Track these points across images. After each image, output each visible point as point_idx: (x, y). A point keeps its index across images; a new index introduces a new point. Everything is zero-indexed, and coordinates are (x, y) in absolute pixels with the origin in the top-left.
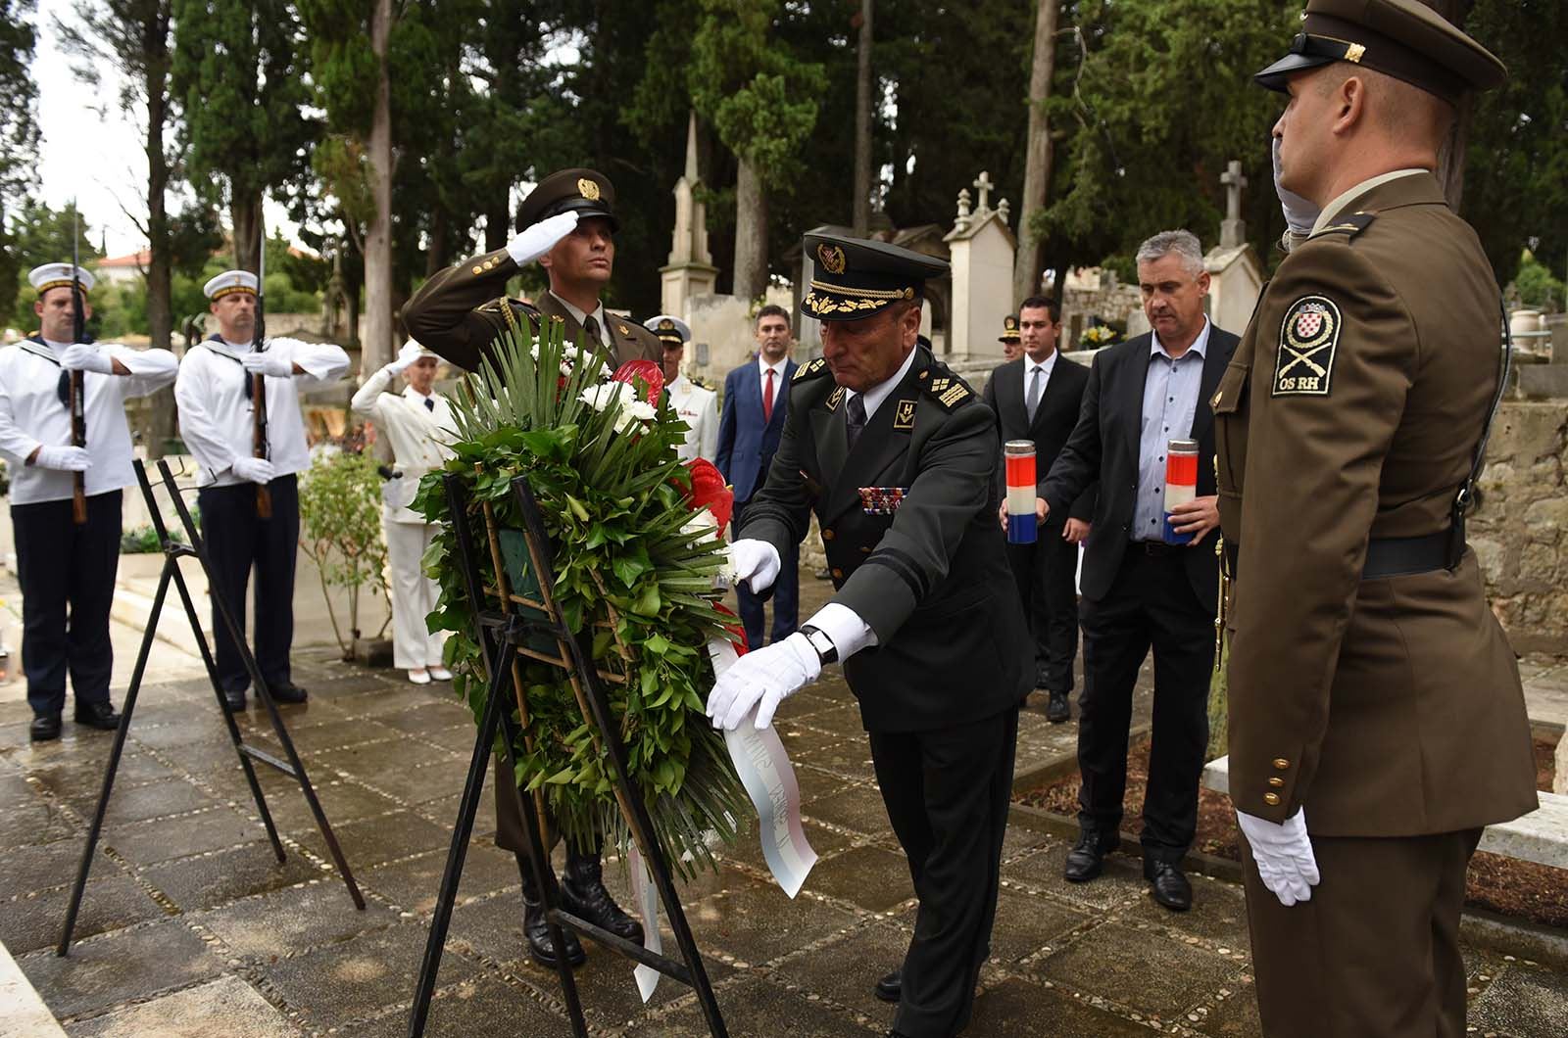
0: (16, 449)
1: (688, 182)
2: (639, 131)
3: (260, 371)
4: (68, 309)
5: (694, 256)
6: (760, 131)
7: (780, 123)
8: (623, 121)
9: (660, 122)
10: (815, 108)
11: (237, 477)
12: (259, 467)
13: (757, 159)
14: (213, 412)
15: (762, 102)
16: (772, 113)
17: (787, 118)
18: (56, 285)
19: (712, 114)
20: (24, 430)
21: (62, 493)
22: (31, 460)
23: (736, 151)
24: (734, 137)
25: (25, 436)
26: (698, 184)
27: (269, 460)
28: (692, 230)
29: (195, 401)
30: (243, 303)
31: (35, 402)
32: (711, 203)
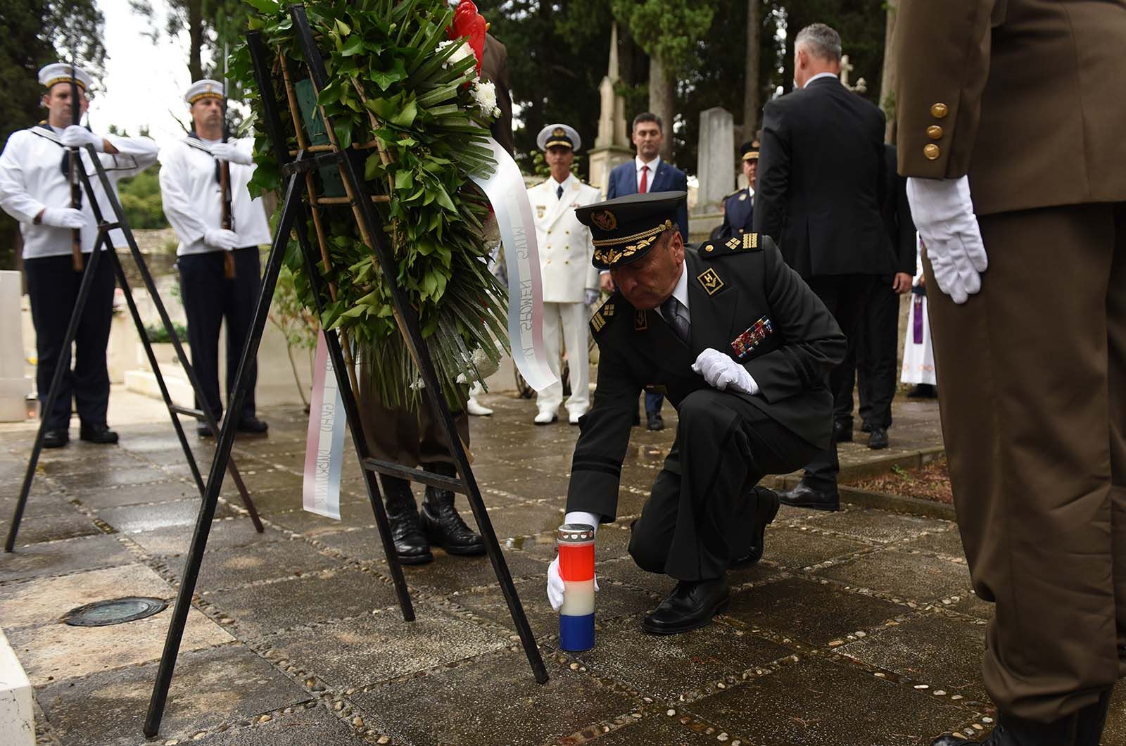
0: (26, 210)
1: (611, 80)
2: (572, 40)
3: (225, 158)
4: (69, 101)
5: (615, 139)
6: (666, 31)
7: (681, 24)
9: (588, 32)
10: (711, 12)
11: (209, 246)
12: (227, 237)
13: (663, 54)
14: (189, 194)
16: (675, 16)
17: (687, 21)
18: (59, 81)
19: (628, 20)
20: (34, 196)
21: (63, 250)
22: (38, 220)
23: (646, 49)
24: (645, 37)
25: (33, 200)
26: (618, 81)
27: (234, 231)
28: (614, 119)
29: (175, 184)
30: (214, 106)
31: (42, 175)
32: (628, 95)
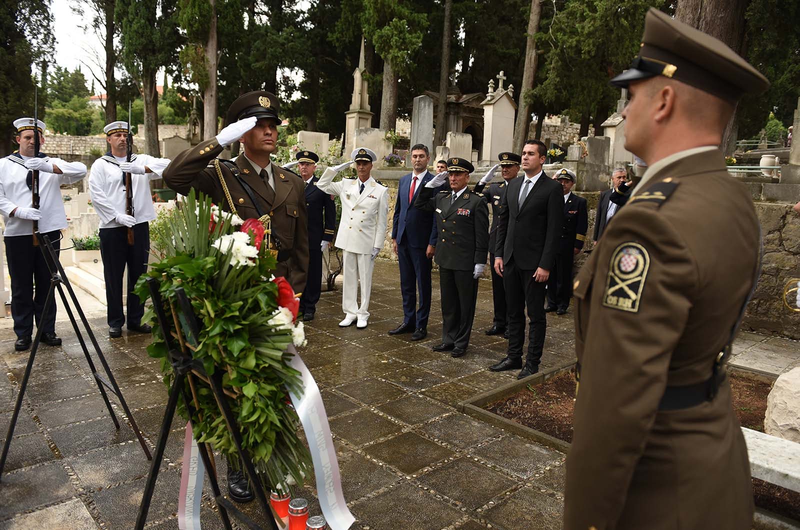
0: (6, 209)
1: (360, 70)
2: (337, 45)
3: (129, 171)
4: (32, 141)
5: (361, 106)
6: (394, 47)
7: (404, 43)
8: (330, 39)
9: (347, 40)
10: (422, 35)
11: (118, 223)
12: (128, 219)
13: (392, 60)
14: (107, 192)
15: (396, 32)
16: (400, 38)
17: (407, 41)
18: (26, 129)
19: (372, 37)
20: (9, 199)
22: (12, 214)
23: (382, 56)
24: (382, 49)
25: (10, 202)
26: (365, 71)
27: (133, 216)
28: (361, 94)
29: (98, 187)
30: (122, 138)
31: (15, 187)
32: (371, 81)
